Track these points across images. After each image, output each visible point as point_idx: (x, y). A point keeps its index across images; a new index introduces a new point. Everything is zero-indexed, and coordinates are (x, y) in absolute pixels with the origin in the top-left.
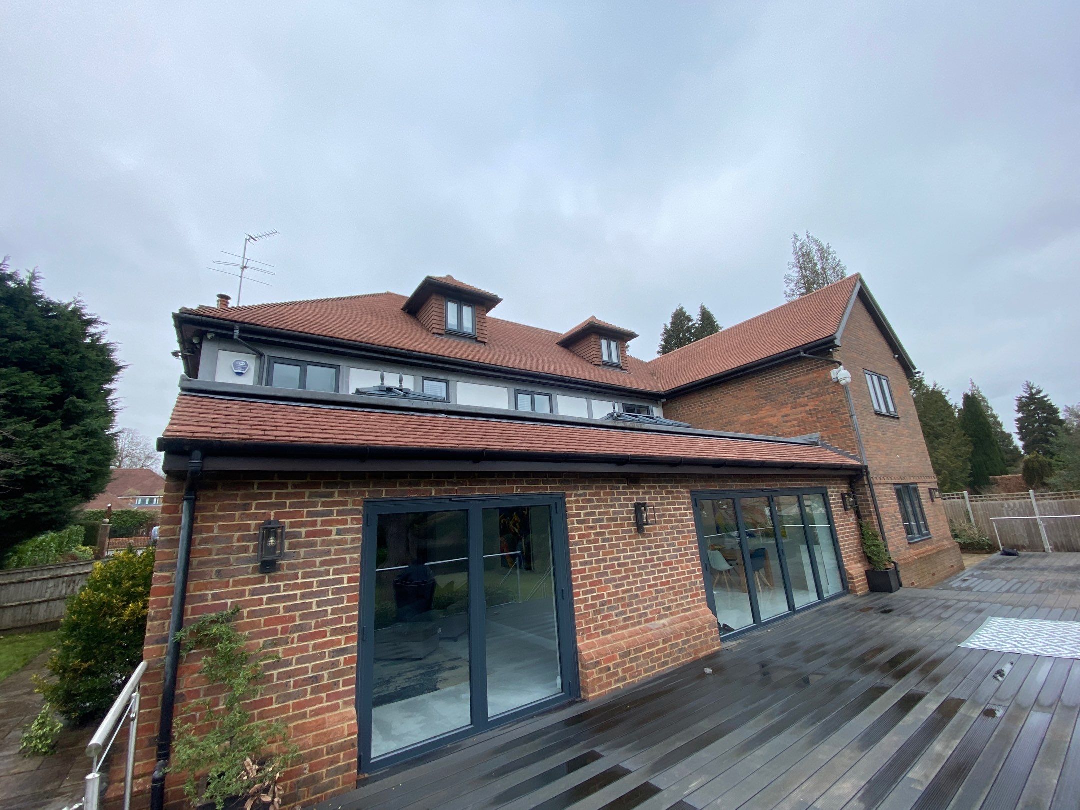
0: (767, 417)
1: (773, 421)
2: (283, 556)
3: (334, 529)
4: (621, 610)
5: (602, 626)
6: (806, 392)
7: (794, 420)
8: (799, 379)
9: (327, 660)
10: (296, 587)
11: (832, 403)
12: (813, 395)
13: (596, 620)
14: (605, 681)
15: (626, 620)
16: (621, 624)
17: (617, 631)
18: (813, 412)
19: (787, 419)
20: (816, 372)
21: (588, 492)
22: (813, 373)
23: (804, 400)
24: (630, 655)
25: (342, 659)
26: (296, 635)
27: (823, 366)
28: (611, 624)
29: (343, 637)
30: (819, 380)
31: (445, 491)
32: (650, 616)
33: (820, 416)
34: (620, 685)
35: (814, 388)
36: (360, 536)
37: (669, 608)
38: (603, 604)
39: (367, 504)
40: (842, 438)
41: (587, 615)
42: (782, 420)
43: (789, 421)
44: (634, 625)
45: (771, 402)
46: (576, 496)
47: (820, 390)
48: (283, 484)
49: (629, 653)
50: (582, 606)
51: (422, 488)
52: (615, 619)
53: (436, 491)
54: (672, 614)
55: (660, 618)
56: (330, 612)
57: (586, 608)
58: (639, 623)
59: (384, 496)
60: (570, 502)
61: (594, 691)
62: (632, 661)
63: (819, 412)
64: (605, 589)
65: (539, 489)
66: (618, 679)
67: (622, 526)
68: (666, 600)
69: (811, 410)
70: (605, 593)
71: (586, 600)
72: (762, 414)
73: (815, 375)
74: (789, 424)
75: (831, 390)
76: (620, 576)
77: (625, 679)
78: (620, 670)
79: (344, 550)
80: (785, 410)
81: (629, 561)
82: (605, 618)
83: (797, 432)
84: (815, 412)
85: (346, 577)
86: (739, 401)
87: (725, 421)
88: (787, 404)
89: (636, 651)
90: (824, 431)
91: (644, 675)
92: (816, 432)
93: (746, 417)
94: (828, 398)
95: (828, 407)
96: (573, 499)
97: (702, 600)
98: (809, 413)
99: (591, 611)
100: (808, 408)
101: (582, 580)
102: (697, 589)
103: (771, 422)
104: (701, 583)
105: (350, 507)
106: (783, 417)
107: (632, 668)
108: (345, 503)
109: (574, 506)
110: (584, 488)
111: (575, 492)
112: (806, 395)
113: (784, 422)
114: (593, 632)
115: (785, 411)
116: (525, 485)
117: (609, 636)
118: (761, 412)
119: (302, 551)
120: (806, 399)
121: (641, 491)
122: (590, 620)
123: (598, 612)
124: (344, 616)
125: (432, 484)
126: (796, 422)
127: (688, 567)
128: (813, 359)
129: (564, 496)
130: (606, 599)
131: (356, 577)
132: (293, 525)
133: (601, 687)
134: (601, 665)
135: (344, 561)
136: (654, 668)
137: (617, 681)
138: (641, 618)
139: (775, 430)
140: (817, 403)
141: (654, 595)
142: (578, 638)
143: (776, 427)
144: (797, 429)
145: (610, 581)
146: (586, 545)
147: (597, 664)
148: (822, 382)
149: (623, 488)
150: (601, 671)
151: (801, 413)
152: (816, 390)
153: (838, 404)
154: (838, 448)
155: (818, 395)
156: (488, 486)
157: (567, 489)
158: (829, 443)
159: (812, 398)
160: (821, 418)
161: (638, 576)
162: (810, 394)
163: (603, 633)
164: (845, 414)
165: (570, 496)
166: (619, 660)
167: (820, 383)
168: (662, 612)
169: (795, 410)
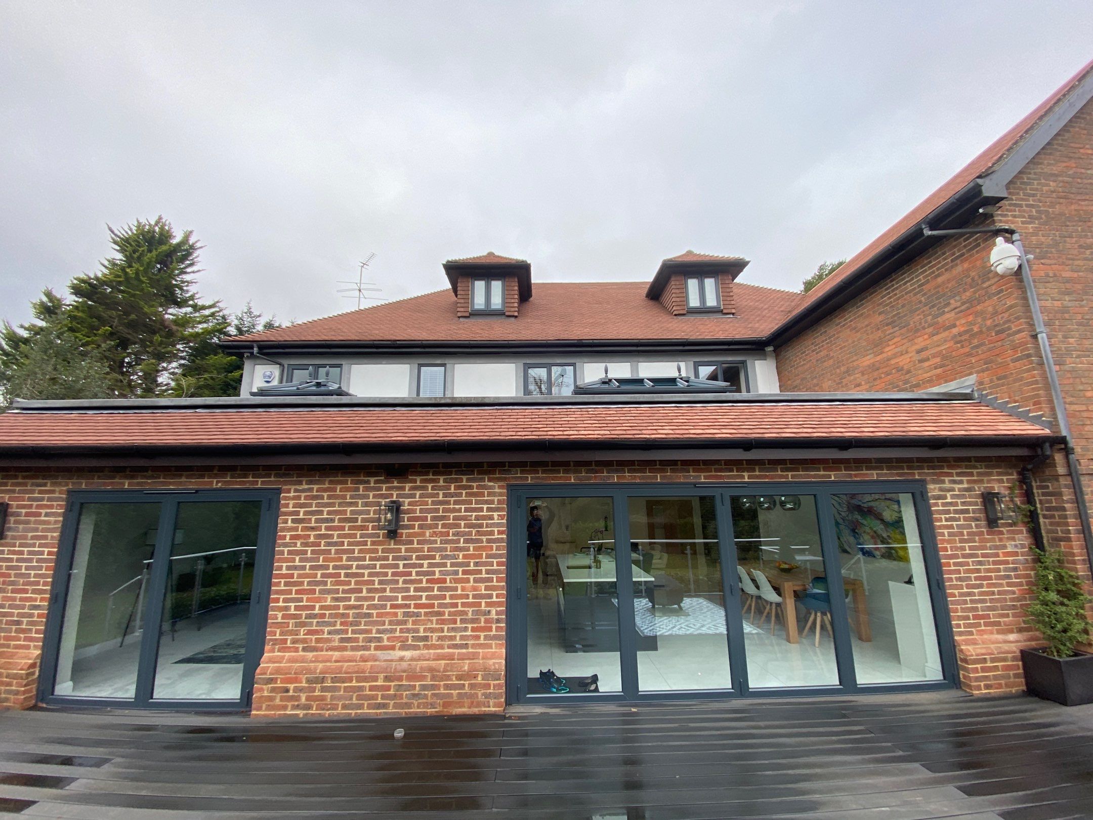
0: (895, 356)
1: (904, 361)
2: (10, 529)
3: (43, 511)
4: (338, 627)
5: (304, 641)
6: (952, 301)
8: (940, 279)
9: (26, 611)
10: (14, 553)
11: (995, 313)
12: (963, 304)
13: (296, 633)
14: (278, 701)
15: (342, 640)
16: (336, 644)
17: (327, 650)
18: (963, 338)
19: (924, 355)
20: (966, 260)
21: (315, 487)
22: (962, 262)
23: (949, 316)
24: (322, 682)
25: (36, 612)
26: (10, 587)
27: (979, 245)
28: (317, 640)
29: (39, 596)
30: (973, 274)
31: (138, 484)
32: (386, 643)
33: (975, 342)
34: (301, 713)
35: (965, 291)
36: (61, 519)
37: (426, 638)
38: (309, 616)
39: (69, 492)
40: (1015, 381)
41: (286, 625)
42: (917, 357)
43: (928, 359)
44: (353, 649)
45: (900, 329)
46: (296, 491)
47: (975, 293)
48: (16, 475)
49: (323, 680)
50: (280, 615)
51: (116, 480)
52: (326, 636)
53: (129, 483)
54: (427, 647)
55: (402, 648)
56: (32, 575)
57: (284, 617)
58: (366, 648)
59: (83, 486)
60: (286, 498)
61: (259, 709)
62: (323, 689)
63: (973, 336)
64: (318, 600)
65: (244, 483)
66: (298, 706)
67: (362, 528)
68: (422, 628)
69: (960, 334)
70: (317, 605)
71: (287, 608)
72: (889, 351)
73: (966, 265)
74: (927, 364)
75: (993, 289)
76: (346, 587)
77: (308, 707)
78: (303, 696)
79: (49, 529)
80: (920, 339)
81: (366, 572)
82: (310, 632)
83: (939, 377)
84: (966, 337)
85: (46, 550)
86: (858, 335)
87: (842, 369)
88: (924, 328)
89: (334, 680)
90: (983, 371)
91: (340, 711)
92: (971, 374)
93: (868, 360)
94: (988, 306)
95: (989, 322)
96: (292, 494)
97: (495, 638)
98: (958, 340)
99: (292, 621)
100: (955, 331)
101: (285, 586)
102: (486, 621)
103: (901, 364)
104: (498, 613)
105: (57, 495)
106: (918, 352)
107: (324, 698)
108: (53, 492)
109: (291, 503)
110: (308, 483)
111: (298, 487)
112: (952, 306)
113: (921, 361)
114: (289, 645)
115: (920, 342)
116: (229, 479)
117: (310, 655)
118: (887, 349)
119: (21, 526)
120: (953, 314)
121: (408, 486)
122: (287, 631)
123: (303, 624)
124: (42, 581)
125: (126, 477)
126: (938, 360)
127: (474, 589)
128: (962, 235)
129: (279, 491)
130: (317, 611)
131: (53, 552)
132: (19, 507)
133: (269, 708)
134: (276, 683)
135: (46, 537)
136: (360, 707)
138: (370, 642)
139: (907, 376)
140: (971, 318)
141: (400, 617)
142: (267, 648)
143: (909, 372)
144: (939, 371)
145: (329, 592)
146: (299, 547)
147: (271, 681)
148: (976, 278)
149: (376, 482)
150: (273, 690)
151: (945, 341)
152: (968, 294)
153: (1006, 315)
154: (1007, 403)
155: (972, 302)
156: (183, 479)
157: (286, 483)
158: (991, 394)
159: (961, 311)
160: (977, 347)
161: (376, 590)
162: (959, 304)
163: (304, 649)
164: (1019, 331)
165: (289, 491)
166: (304, 685)
167: (973, 279)
168: (410, 642)
169: (935, 338)
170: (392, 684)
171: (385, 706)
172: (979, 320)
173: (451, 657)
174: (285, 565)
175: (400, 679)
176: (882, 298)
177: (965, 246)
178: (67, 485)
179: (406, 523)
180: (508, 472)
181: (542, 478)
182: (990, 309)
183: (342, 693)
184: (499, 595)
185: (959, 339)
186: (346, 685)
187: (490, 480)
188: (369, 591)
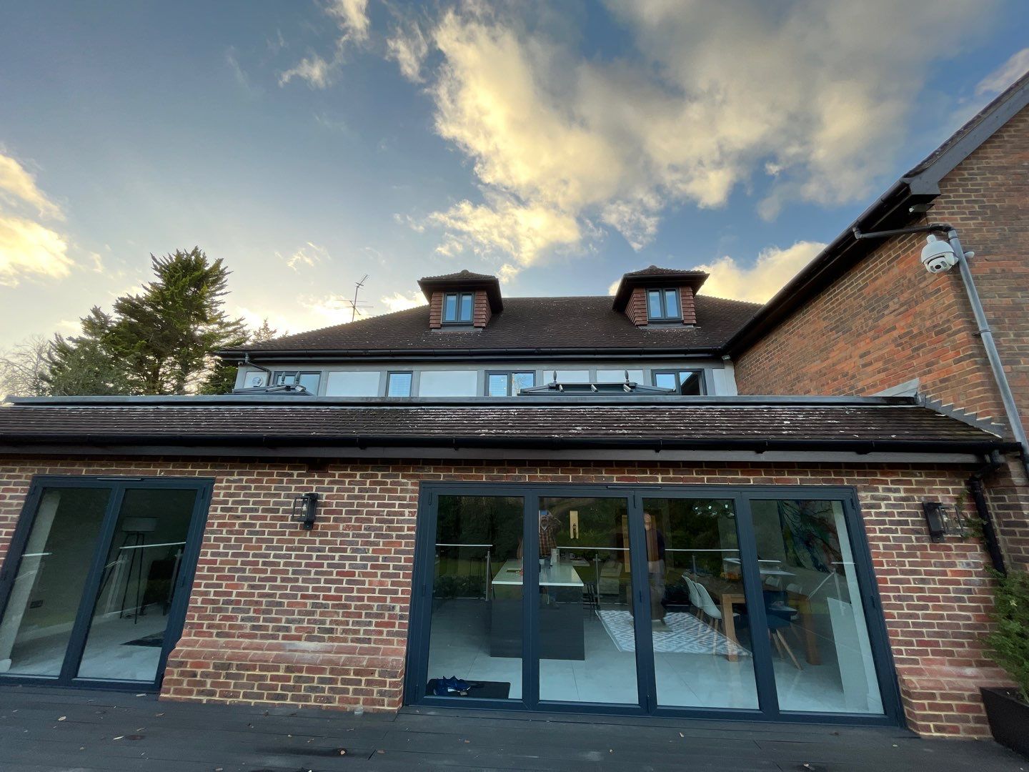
1: (847, 367)
3: (8, 495)
4: (251, 614)
5: (219, 626)
6: (891, 303)
7: (877, 360)
8: (878, 282)
11: (934, 314)
12: (902, 305)
13: (212, 618)
15: (254, 628)
16: (248, 631)
17: (238, 637)
18: (903, 341)
19: (867, 359)
20: (902, 261)
21: (245, 478)
22: (898, 263)
23: (887, 320)
24: (228, 669)
27: (914, 245)
28: (231, 627)
30: (909, 275)
31: (93, 471)
32: (293, 633)
33: (916, 344)
34: (204, 699)
35: (902, 292)
36: (23, 502)
37: (331, 631)
38: (226, 602)
39: (34, 477)
40: (958, 384)
41: (203, 610)
42: (861, 362)
43: (870, 364)
44: (263, 637)
45: (844, 333)
46: (228, 481)
47: (912, 294)
49: (229, 666)
50: (200, 599)
51: (76, 468)
52: (239, 622)
53: (85, 471)
54: (332, 640)
55: (309, 639)
57: (204, 602)
58: (275, 637)
59: (47, 473)
60: (218, 488)
61: (168, 692)
62: (228, 676)
63: (913, 338)
64: (236, 586)
65: (184, 472)
66: (203, 691)
67: (282, 518)
68: (328, 620)
69: (900, 337)
70: (235, 592)
71: (207, 593)
72: (835, 355)
73: (902, 266)
74: (870, 369)
75: (931, 289)
76: (263, 576)
77: (212, 693)
78: (209, 681)
79: (11, 511)
80: (862, 344)
81: (282, 561)
82: (225, 618)
83: (882, 382)
84: (906, 339)
85: (5, 530)
86: (806, 341)
87: (793, 375)
88: (865, 332)
89: (239, 667)
90: (925, 374)
91: (241, 699)
92: (913, 378)
93: (816, 366)
94: (926, 307)
95: (928, 323)
96: (224, 484)
97: (398, 634)
98: (898, 343)
99: (210, 606)
100: (895, 334)
101: (207, 571)
102: (391, 617)
103: (846, 370)
104: (402, 609)
105: (23, 480)
106: (861, 357)
107: (227, 685)
108: (19, 477)
109: (222, 492)
110: (239, 474)
111: (229, 477)
112: (891, 309)
114: (205, 629)
115: (863, 346)
116: (171, 469)
117: (222, 640)
118: (833, 354)
120: (892, 316)
121: (327, 480)
122: (205, 616)
123: (220, 610)
125: (83, 465)
126: (881, 364)
127: (381, 583)
128: (898, 235)
129: (213, 481)
130: (233, 598)
131: (11, 532)
133: (177, 692)
134: (186, 667)
135: (6, 519)
136: (260, 696)
137: (200, 693)
138: (279, 631)
139: (852, 382)
140: (910, 320)
141: (309, 608)
142: (185, 631)
143: (853, 377)
144: (883, 375)
145: (246, 579)
146: (224, 535)
147: (182, 664)
148: (913, 278)
149: (299, 475)
150: (183, 674)
151: (887, 344)
152: (906, 295)
153: (945, 316)
154: (953, 407)
155: (909, 304)
156: (133, 468)
157: (220, 474)
158: (935, 398)
159: (900, 314)
160: (918, 349)
161: (289, 580)
162: (897, 306)
163: (218, 635)
164: (959, 331)
165: (221, 481)
166: (211, 670)
167: (910, 280)
168: (316, 634)
169: (877, 341)
170: (293, 675)
171: (284, 697)
172: (918, 321)
173: (351, 651)
174: (210, 551)
175: (300, 670)
176: (825, 304)
177: (900, 248)
178: (33, 471)
179: (322, 515)
180: (422, 469)
181: (455, 476)
182: (929, 310)
183: (245, 681)
184: (405, 592)
185: (899, 341)
186: (249, 673)
187: (403, 477)
188: (283, 580)
